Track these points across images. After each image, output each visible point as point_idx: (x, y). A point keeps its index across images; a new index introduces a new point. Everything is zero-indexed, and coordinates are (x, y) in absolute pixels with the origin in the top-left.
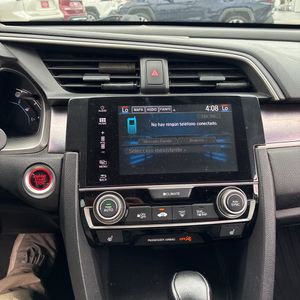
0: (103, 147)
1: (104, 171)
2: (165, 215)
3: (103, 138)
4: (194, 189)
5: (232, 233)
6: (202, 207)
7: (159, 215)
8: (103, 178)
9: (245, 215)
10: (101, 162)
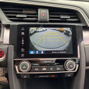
0: (23, 43)
1: (23, 53)
2: (45, 69)
3: (23, 40)
4: (56, 60)
5: (69, 76)
6: (59, 67)
7: (43, 69)
8: (23, 55)
9: (74, 70)
10: (22, 49)
